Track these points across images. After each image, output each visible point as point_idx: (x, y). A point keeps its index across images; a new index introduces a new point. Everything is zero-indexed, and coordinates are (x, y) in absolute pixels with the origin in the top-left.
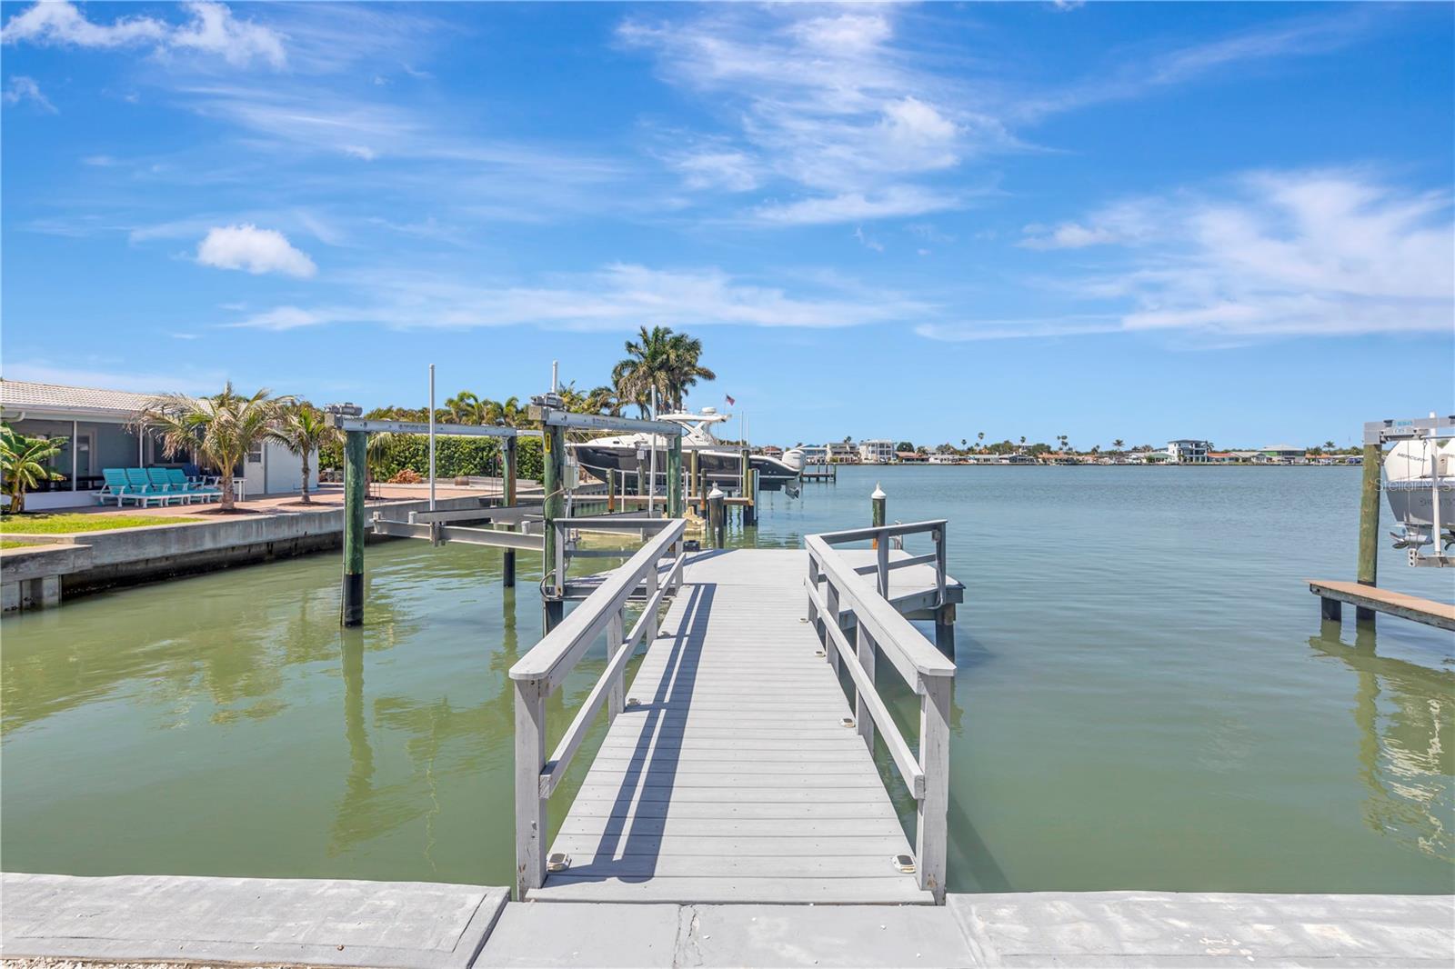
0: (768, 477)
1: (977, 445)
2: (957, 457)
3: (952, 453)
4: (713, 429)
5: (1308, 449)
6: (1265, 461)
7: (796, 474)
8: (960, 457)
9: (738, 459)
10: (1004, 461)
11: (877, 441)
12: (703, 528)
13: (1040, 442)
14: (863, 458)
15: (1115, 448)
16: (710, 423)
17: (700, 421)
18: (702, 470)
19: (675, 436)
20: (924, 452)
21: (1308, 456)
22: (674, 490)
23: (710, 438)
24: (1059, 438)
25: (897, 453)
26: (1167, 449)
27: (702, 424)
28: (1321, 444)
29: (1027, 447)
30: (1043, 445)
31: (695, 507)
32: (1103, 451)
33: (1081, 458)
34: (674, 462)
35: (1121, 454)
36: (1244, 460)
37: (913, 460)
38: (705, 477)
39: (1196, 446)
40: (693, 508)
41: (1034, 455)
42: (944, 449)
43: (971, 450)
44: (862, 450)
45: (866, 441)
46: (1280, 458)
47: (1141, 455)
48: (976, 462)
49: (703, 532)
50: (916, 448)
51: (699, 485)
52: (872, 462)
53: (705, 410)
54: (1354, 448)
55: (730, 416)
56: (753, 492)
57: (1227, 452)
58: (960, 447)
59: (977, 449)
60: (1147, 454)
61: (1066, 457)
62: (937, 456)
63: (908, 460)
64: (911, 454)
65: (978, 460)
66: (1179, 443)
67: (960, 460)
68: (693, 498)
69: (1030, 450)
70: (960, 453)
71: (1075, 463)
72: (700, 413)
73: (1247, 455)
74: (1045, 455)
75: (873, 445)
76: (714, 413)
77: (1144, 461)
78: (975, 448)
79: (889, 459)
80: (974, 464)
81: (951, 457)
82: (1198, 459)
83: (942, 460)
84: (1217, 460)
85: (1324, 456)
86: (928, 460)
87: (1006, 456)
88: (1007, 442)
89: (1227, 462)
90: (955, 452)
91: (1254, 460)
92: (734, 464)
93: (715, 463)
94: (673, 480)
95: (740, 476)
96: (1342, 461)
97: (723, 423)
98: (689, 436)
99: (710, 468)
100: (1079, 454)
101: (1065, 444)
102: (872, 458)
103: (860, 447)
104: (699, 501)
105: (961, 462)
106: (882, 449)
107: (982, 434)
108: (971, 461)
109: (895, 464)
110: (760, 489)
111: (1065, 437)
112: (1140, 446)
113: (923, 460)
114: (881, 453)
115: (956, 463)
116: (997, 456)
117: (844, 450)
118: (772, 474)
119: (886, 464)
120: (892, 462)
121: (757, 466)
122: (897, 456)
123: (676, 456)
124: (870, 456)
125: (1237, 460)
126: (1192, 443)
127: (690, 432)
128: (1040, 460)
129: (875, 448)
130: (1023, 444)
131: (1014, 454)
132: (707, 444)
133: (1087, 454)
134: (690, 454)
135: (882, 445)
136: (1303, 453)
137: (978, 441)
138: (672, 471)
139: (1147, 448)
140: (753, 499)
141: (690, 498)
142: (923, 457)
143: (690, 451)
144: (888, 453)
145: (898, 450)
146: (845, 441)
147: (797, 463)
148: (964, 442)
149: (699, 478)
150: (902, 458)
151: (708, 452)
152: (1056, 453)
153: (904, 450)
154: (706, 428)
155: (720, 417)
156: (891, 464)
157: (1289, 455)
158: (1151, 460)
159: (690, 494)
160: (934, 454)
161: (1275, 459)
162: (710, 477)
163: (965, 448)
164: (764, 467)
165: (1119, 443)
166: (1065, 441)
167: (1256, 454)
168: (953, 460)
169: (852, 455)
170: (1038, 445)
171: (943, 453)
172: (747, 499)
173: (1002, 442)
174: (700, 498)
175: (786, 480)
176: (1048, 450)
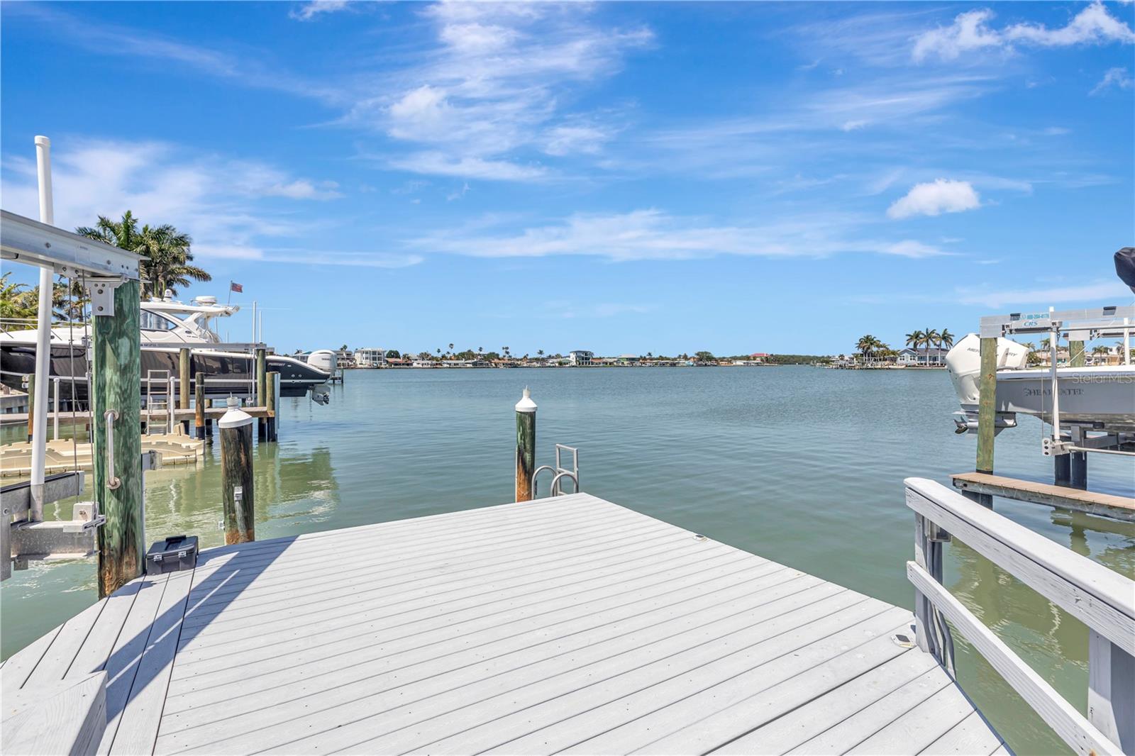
0: (291, 381)
1: (448, 353)
2: (435, 362)
3: (430, 359)
4: (211, 323)
5: (641, 357)
6: (620, 364)
7: (326, 377)
8: (436, 363)
9: (250, 360)
10: (468, 365)
11: (370, 349)
12: (200, 452)
13: (492, 351)
14: (358, 362)
15: (538, 356)
16: (208, 316)
17: (191, 312)
18: (197, 374)
19: (118, 283)
20: (408, 358)
21: (641, 361)
22: (117, 424)
23: (208, 334)
24: (503, 348)
25: (387, 359)
26: (569, 357)
27: (195, 316)
28: (645, 354)
29: (483, 355)
30: (494, 353)
31: (186, 424)
32: (532, 357)
33: (519, 363)
34: (116, 351)
35: (543, 359)
36: (610, 364)
37: (400, 364)
38: (202, 383)
39: (586, 354)
40: (182, 425)
41: (487, 361)
42: (424, 356)
43: (444, 357)
44: (358, 356)
45: (359, 349)
46: (628, 362)
47: (555, 360)
48: (448, 366)
49: (201, 459)
50: (401, 355)
51: (193, 393)
52: (366, 366)
53: (200, 299)
54: (661, 356)
55: (238, 309)
56: (273, 400)
57: (600, 358)
58: (435, 354)
59: (449, 356)
60: (559, 360)
61: (510, 362)
62: (418, 361)
63: (396, 365)
64: (398, 360)
65: (450, 364)
66: (576, 352)
67: (437, 364)
68: (182, 411)
69: (485, 357)
70: (436, 359)
71: (516, 366)
72: (192, 302)
73: (612, 360)
74: (496, 361)
75: (367, 353)
76: (213, 303)
77: (557, 365)
78: (447, 355)
79: (381, 364)
80: (447, 368)
81: (430, 362)
82: (586, 363)
83: (423, 365)
84: (596, 364)
85: (648, 361)
86: (412, 364)
87: (470, 361)
88: (469, 351)
89: (601, 365)
90: (433, 358)
91: (615, 363)
92: (244, 367)
93: (217, 365)
94: (111, 398)
95: (253, 381)
96: (656, 364)
97: (226, 318)
98: (175, 331)
99: (209, 372)
100: (518, 360)
101: (507, 353)
102: (366, 363)
103: (356, 354)
104: (193, 416)
105: (438, 366)
106: (375, 355)
107: (452, 345)
108: (445, 365)
109: (386, 368)
110: (282, 395)
111: (507, 348)
112: (554, 355)
113: (408, 365)
114: (374, 359)
115: (434, 367)
116: (463, 361)
117: (342, 357)
118: (297, 378)
119: (379, 368)
120: (382, 366)
121: (276, 369)
122: (387, 362)
123: (121, 334)
124: (364, 362)
125: (607, 364)
126: (583, 352)
127: (177, 326)
128: (493, 364)
129: (368, 355)
130: (481, 353)
131: (475, 360)
132: (204, 341)
133: (521, 360)
134: (177, 355)
135: (374, 353)
136: (639, 359)
137: (449, 350)
138: (110, 374)
139: (558, 356)
140: (273, 409)
141: (177, 411)
142: (408, 362)
143: (177, 350)
144: (379, 359)
145: (387, 357)
146: (342, 349)
147: (326, 365)
148: (439, 351)
149: (193, 385)
150: (391, 364)
151: (206, 352)
152: (503, 359)
153: (393, 357)
154: (204, 321)
155: (222, 309)
156: (382, 368)
157: (632, 360)
158: (560, 364)
159: (178, 405)
160: (416, 360)
161: (626, 363)
162: (208, 383)
163: (440, 355)
164: (286, 370)
165: (541, 352)
166: (508, 350)
167: (616, 360)
168: (431, 365)
169: (348, 361)
170: (491, 353)
171: (423, 359)
172: (265, 409)
173: (466, 351)
174: (194, 411)
175: (312, 384)
176: (497, 356)
